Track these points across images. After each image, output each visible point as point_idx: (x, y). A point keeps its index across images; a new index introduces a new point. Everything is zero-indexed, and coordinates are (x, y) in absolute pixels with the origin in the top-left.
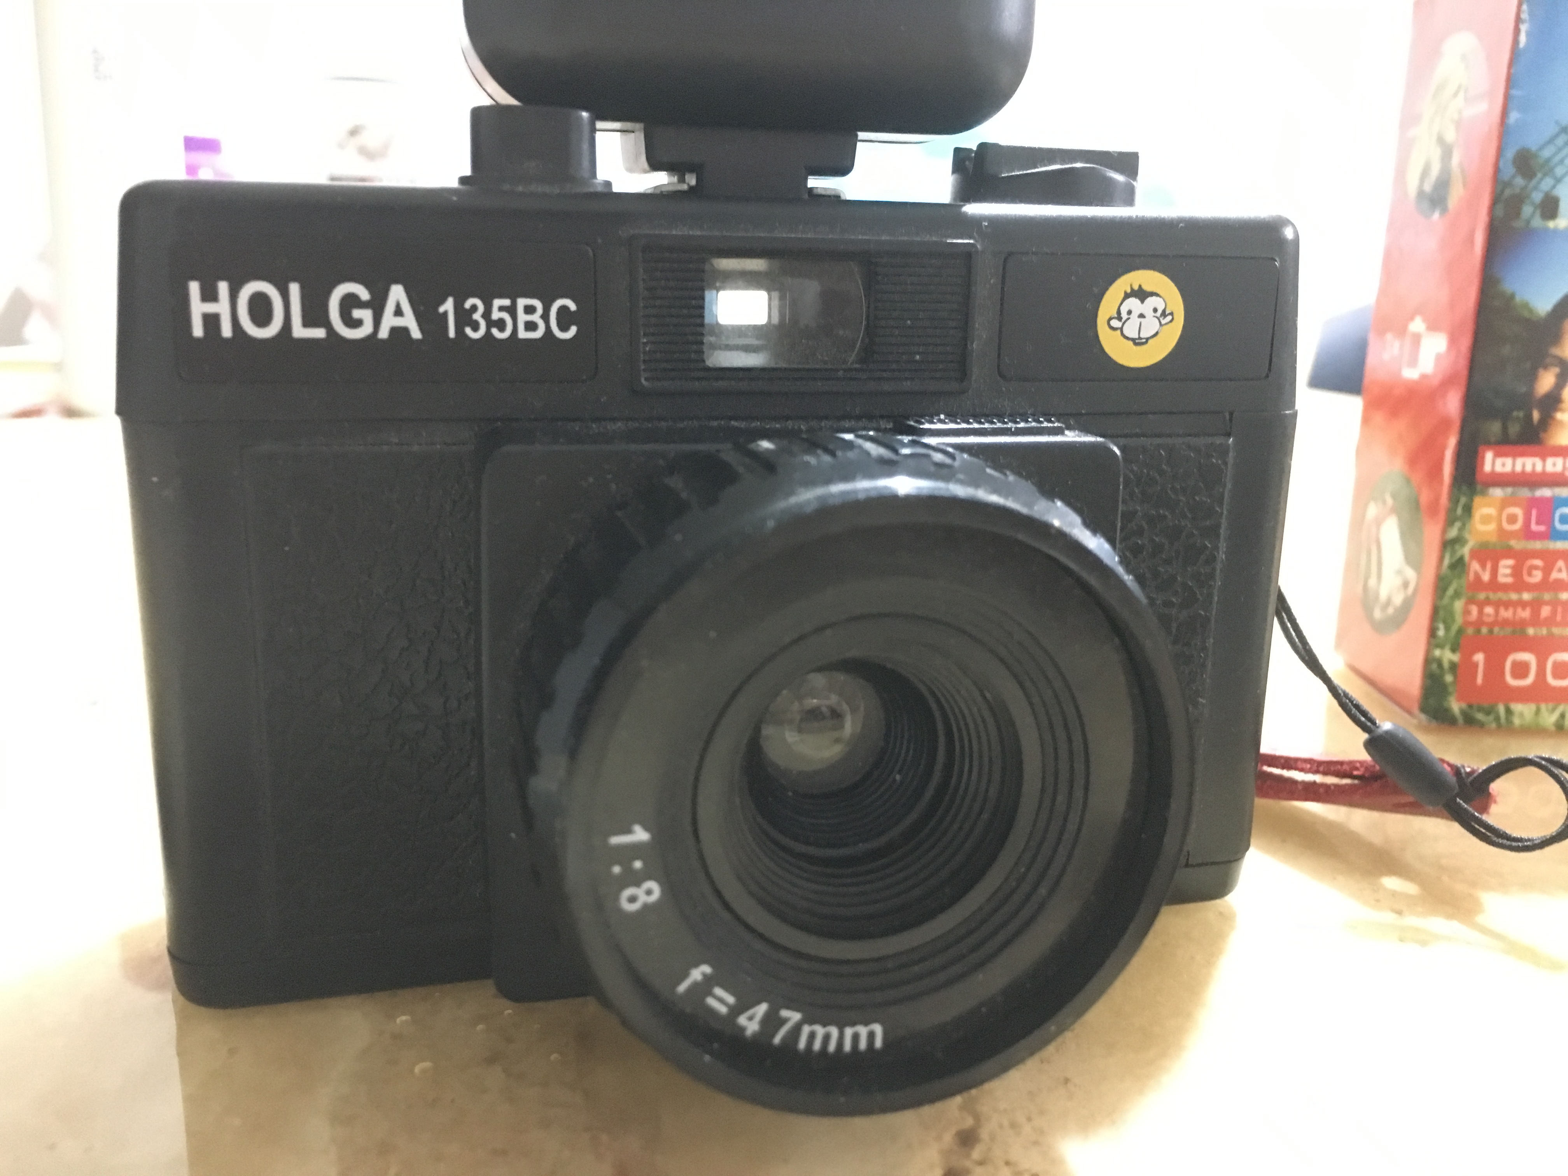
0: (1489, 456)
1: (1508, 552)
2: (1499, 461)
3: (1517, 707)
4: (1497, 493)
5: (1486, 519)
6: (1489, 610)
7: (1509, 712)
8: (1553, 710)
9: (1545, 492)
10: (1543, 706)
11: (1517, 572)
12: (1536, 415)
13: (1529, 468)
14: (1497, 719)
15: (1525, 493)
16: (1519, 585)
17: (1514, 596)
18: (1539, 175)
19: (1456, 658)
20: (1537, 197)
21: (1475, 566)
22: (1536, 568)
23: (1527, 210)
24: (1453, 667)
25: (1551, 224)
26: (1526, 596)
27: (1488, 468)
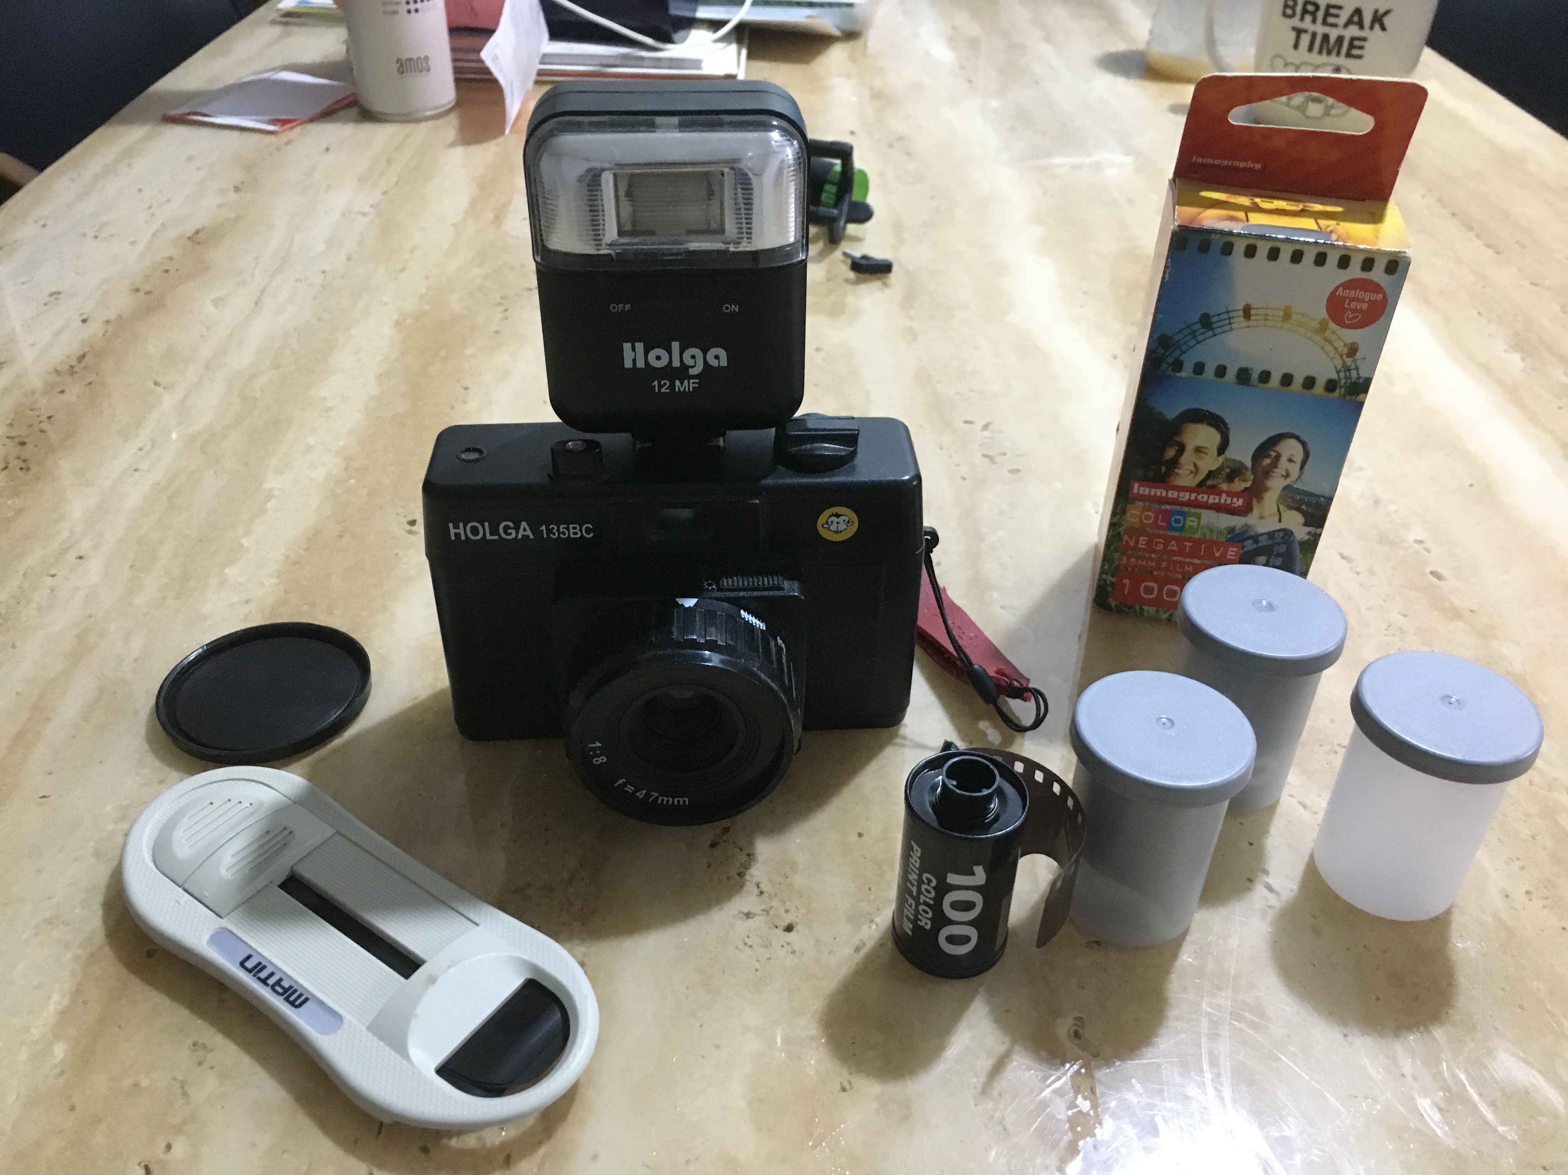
0: (1136, 486)
1: (1146, 534)
2: (1142, 489)
3: (1146, 608)
4: (1141, 504)
5: (1134, 516)
6: (1133, 560)
7: (1141, 609)
8: (1166, 611)
9: (1168, 507)
10: (1161, 610)
11: (1149, 543)
12: (1164, 469)
13: (1158, 494)
14: (1135, 611)
15: (1156, 506)
16: (1150, 550)
17: (1147, 555)
18: (1172, 349)
19: (1113, 580)
20: (1171, 360)
21: (1126, 537)
22: (1160, 543)
23: (1164, 366)
24: (1112, 584)
25: (1178, 374)
26: (1153, 556)
27: (1135, 491)
